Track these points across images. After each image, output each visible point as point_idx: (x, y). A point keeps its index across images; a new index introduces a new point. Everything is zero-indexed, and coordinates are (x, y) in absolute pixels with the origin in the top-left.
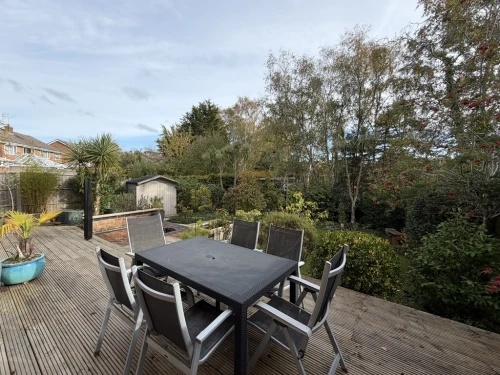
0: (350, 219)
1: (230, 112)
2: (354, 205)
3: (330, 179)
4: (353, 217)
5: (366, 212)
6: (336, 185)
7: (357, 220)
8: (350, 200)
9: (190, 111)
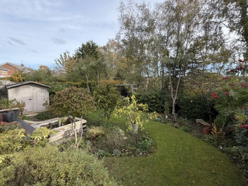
0: (171, 111)
1: (104, 48)
2: (174, 102)
3: (159, 85)
4: (174, 110)
5: (182, 107)
6: (163, 89)
7: (176, 112)
8: (172, 100)
9: (81, 46)
